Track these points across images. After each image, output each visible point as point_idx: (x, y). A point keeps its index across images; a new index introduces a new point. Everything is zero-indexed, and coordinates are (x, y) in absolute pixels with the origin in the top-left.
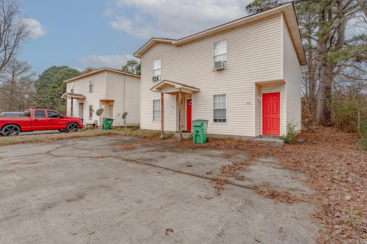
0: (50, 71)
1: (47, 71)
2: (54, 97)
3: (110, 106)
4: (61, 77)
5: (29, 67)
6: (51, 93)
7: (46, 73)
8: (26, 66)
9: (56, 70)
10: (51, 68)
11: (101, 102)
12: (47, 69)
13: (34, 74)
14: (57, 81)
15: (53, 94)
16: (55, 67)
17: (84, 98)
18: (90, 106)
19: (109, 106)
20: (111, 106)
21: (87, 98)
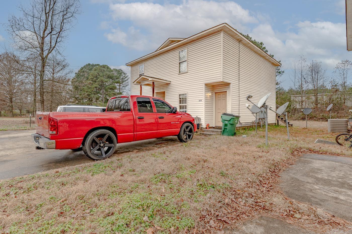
0: (86, 68)
1: (82, 68)
2: (90, 93)
3: (217, 94)
4: (96, 73)
5: (67, 65)
6: (87, 90)
7: (82, 70)
8: (64, 63)
9: (91, 67)
10: (86, 65)
11: (206, 87)
12: (83, 66)
13: (71, 72)
14: (92, 77)
15: (89, 90)
16: (89, 64)
17: (167, 84)
18: (180, 95)
19: (214, 94)
20: (219, 94)
21: (172, 83)
